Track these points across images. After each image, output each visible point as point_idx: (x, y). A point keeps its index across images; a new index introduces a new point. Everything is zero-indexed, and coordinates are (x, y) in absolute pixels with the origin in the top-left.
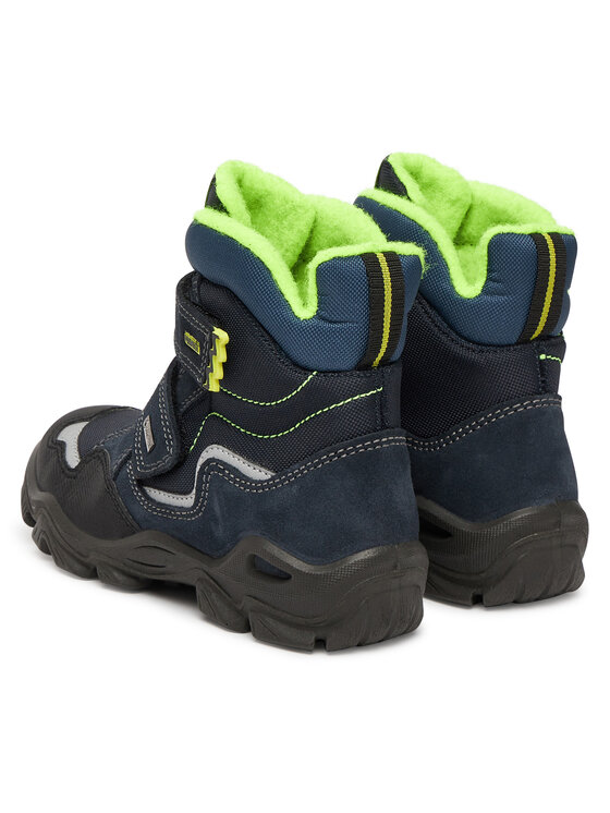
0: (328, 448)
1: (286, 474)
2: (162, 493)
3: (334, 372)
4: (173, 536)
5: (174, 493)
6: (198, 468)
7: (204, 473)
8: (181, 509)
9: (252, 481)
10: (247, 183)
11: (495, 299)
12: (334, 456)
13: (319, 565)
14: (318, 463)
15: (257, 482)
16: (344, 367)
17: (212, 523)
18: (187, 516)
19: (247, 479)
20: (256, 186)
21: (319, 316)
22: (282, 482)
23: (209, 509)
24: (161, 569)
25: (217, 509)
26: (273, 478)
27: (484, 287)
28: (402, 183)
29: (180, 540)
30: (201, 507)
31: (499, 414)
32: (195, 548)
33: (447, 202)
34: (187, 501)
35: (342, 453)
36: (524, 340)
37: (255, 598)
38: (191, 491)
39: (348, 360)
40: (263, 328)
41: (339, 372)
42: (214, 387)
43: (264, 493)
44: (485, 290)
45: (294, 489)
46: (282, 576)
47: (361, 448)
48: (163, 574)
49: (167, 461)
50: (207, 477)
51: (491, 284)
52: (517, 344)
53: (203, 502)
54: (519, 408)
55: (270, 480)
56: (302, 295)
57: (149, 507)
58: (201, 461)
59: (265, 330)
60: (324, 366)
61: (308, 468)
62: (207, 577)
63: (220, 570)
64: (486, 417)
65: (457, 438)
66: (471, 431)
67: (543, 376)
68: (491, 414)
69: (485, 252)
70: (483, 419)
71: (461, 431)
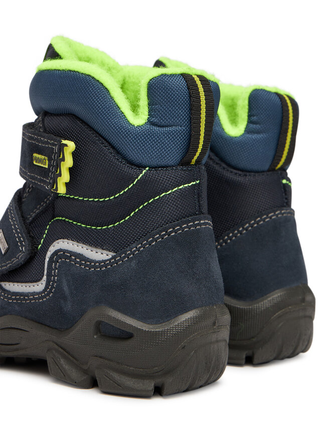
0: (160, 229)
1: (125, 252)
2: (16, 284)
3: (164, 167)
4: (26, 318)
5: (26, 282)
6: (47, 260)
7: (54, 262)
8: (34, 294)
9: (95, 262)
11: (254, 136)
12: (165, 235)
13: (156, 324)
15: (100, 262)
16: (171, 163)
17: (62, 302)
18: (39, 298)
19: (91, 261)
21: (150, 122)
22: (122, 259)
23: (59, 289)
24: (15, 347)
25: (66, 288)
26: (113, 257)
27: (246, 128)
29: (32, 320)
30: (51, 289)
31: (259, 221)
32: (46, 325)
34: (39, 287)
35: (171, 232)
36: (272, 169)
37: (101, 357)
38: (41, 279)
39: (173, 156)
40: (102, 137)
41: (166, 167)
43: (107, 271)
44: (247, 131)
45: (133, 264)
46: (126, 335)
47: (185, 227)
48: (17, 350)
49: (21, 256)
50: (56, 265)
51: (251, 125)
52: (269, 171)
53: (53, 284)
54: (273, 216)
55: (111, 259)
56: (135, 108)
57: (5, 297)
58: (49, 254)
59: (104, 138)
60: (155, 163)
62: (56, 347)
63: (69, 339)
64: (249, 224)
65: (229, 241)
66: (239, 235)
67: (286, 194)
68: (253, 222)
69: (246, 102)
70: (247, 225)
71: (231, 235)
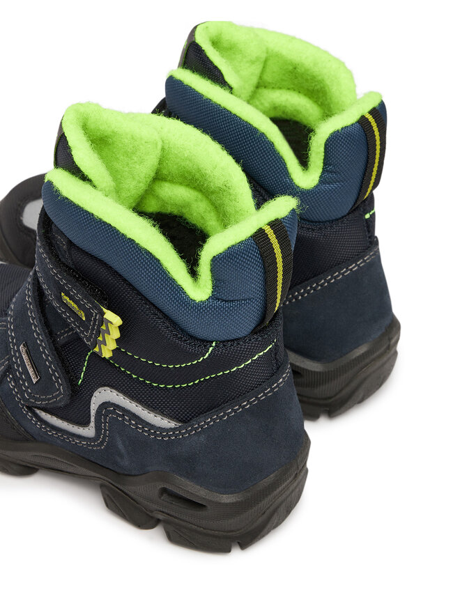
3: (233, 340)
6: (93, 406)
7: (102, 415)
9: (156, 428)
10: (91, 126)
11: (332, 186)
12: (238, 409)
14: (224, 416)
15: (161, 430)
16: (241, 335)
18: (88, 446)
19: (152, 426)
20: (102, 128)
21: (214, 297)
22: (188, 432)
25: (121, 446)
26: (178, 428)
27: (321, 177)
28: (216, 67)
31: (338, 276)
33: (247, 62)
34: (85, 431)
35: (246, 405)
36: (354, 209)
38: (88, 425)
40: (154, 305)
41: (237, 340)
42: (107, 353)
43: (170, 441)
44: (323, 180)
45: (202, 438)
49: (60, 399)
50: (105, 419)
51: (328, 174)
55: (175, 429)
57: (43, 428)
58: (94, 400)
59: (156, 307)
60: (221, 337)
61: (214, 420)
62: (112, 487)
64: (325, 280)
65: (300, 298)
66: (312, 291)
67: (369, 232)
68: (329, 277)
69: (322, 149)
70: (323, 281)
71: (302, 291)
